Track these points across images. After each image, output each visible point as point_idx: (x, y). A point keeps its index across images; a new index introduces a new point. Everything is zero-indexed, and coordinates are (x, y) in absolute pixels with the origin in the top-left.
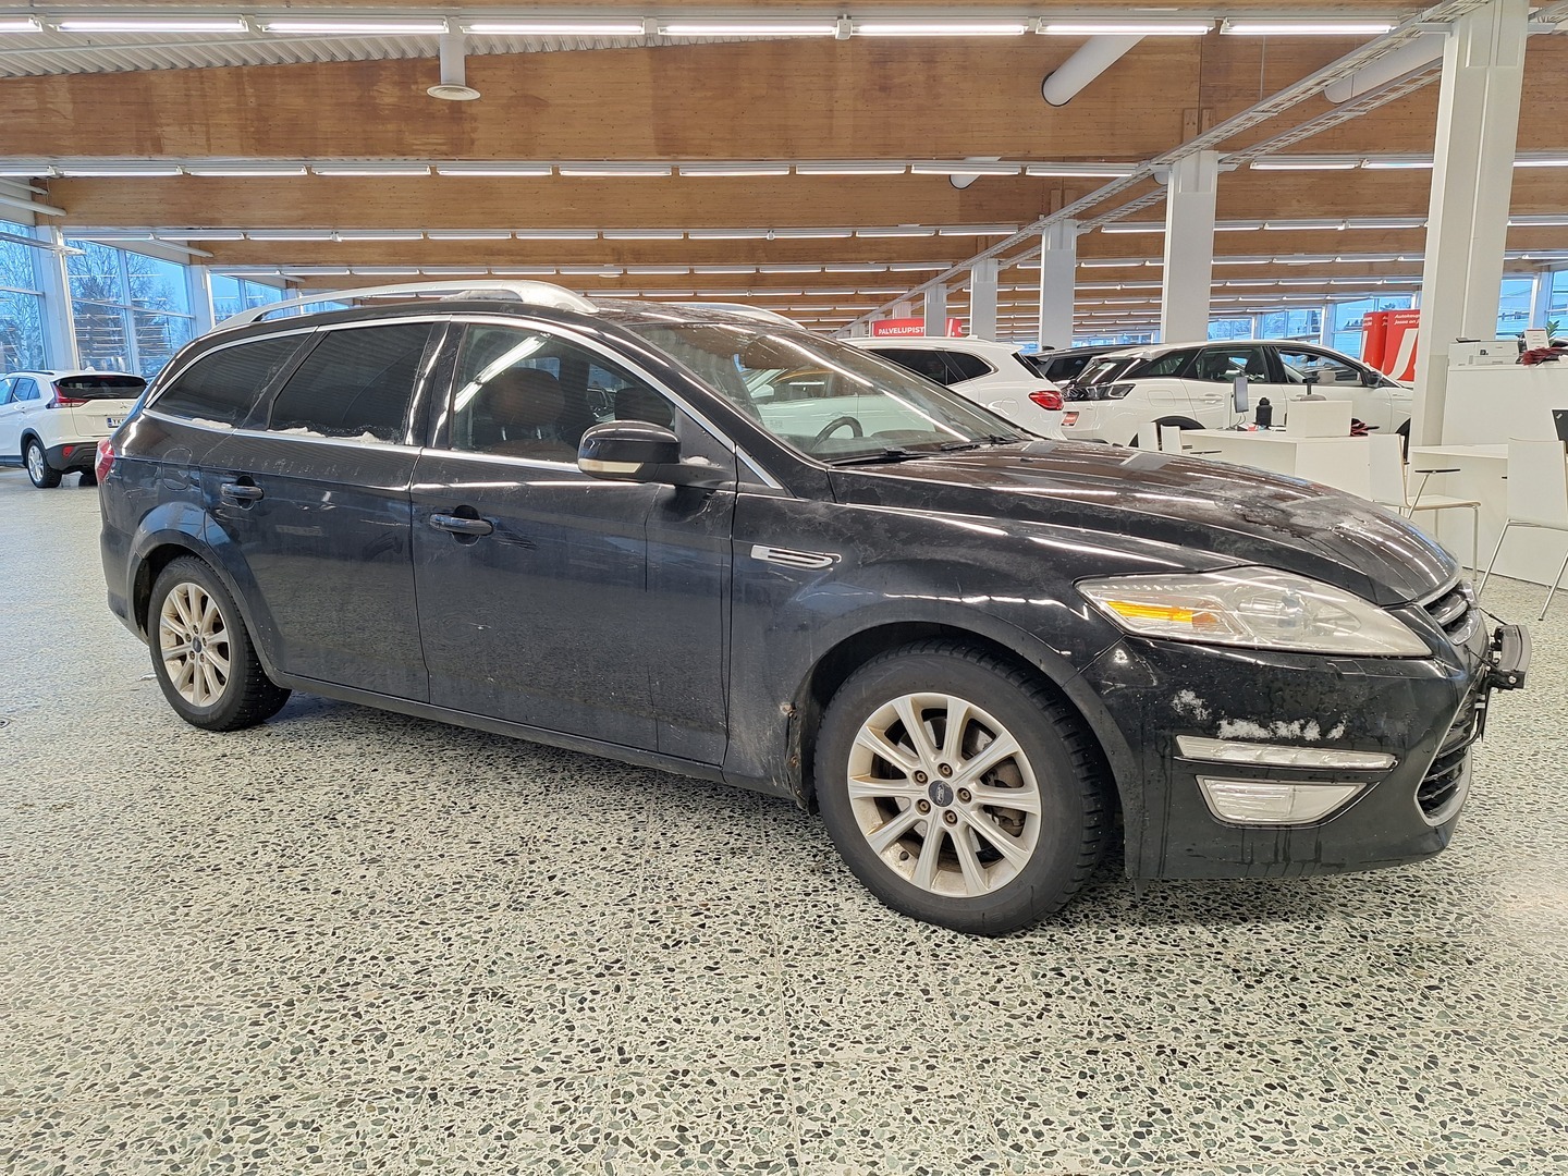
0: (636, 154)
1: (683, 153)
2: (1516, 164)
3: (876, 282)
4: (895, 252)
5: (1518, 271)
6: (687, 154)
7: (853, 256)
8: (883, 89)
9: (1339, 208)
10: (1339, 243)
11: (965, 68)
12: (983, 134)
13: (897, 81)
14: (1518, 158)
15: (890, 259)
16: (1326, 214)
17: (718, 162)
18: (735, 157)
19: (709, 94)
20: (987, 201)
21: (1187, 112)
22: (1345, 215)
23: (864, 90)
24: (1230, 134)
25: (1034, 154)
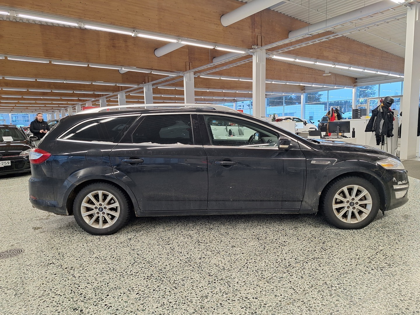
0: (36, 55)
1: (53, 57)
2: (266, 82)
3: (85, 96)
4: (95, 88)
5: (231, 101)
6: (55, 57)
7: (83, 89)
8: (113, 47)
9: (208, 86)
10: (202, 94)
11: (135, 44)
12: (141, 62)
13: (117, 45)
14: (266, 81)
15: (94, 90)
16: (205, 88)
17: (65, 61)
18: (70, 60)
19: (61, 41)
20: (129, 77)
21: (187, 62)
22: (209, 88)
23: (108, 46)
24: (201, 69)
25: (153, 68)
